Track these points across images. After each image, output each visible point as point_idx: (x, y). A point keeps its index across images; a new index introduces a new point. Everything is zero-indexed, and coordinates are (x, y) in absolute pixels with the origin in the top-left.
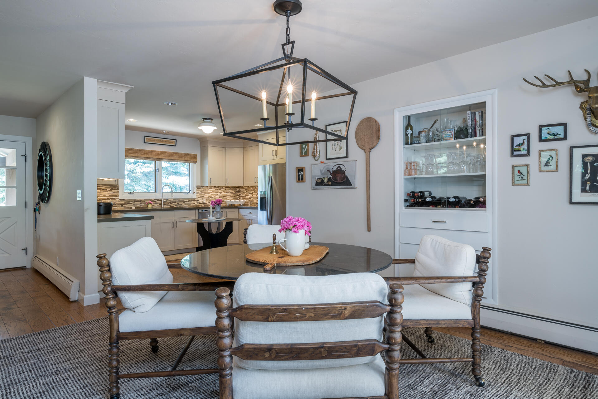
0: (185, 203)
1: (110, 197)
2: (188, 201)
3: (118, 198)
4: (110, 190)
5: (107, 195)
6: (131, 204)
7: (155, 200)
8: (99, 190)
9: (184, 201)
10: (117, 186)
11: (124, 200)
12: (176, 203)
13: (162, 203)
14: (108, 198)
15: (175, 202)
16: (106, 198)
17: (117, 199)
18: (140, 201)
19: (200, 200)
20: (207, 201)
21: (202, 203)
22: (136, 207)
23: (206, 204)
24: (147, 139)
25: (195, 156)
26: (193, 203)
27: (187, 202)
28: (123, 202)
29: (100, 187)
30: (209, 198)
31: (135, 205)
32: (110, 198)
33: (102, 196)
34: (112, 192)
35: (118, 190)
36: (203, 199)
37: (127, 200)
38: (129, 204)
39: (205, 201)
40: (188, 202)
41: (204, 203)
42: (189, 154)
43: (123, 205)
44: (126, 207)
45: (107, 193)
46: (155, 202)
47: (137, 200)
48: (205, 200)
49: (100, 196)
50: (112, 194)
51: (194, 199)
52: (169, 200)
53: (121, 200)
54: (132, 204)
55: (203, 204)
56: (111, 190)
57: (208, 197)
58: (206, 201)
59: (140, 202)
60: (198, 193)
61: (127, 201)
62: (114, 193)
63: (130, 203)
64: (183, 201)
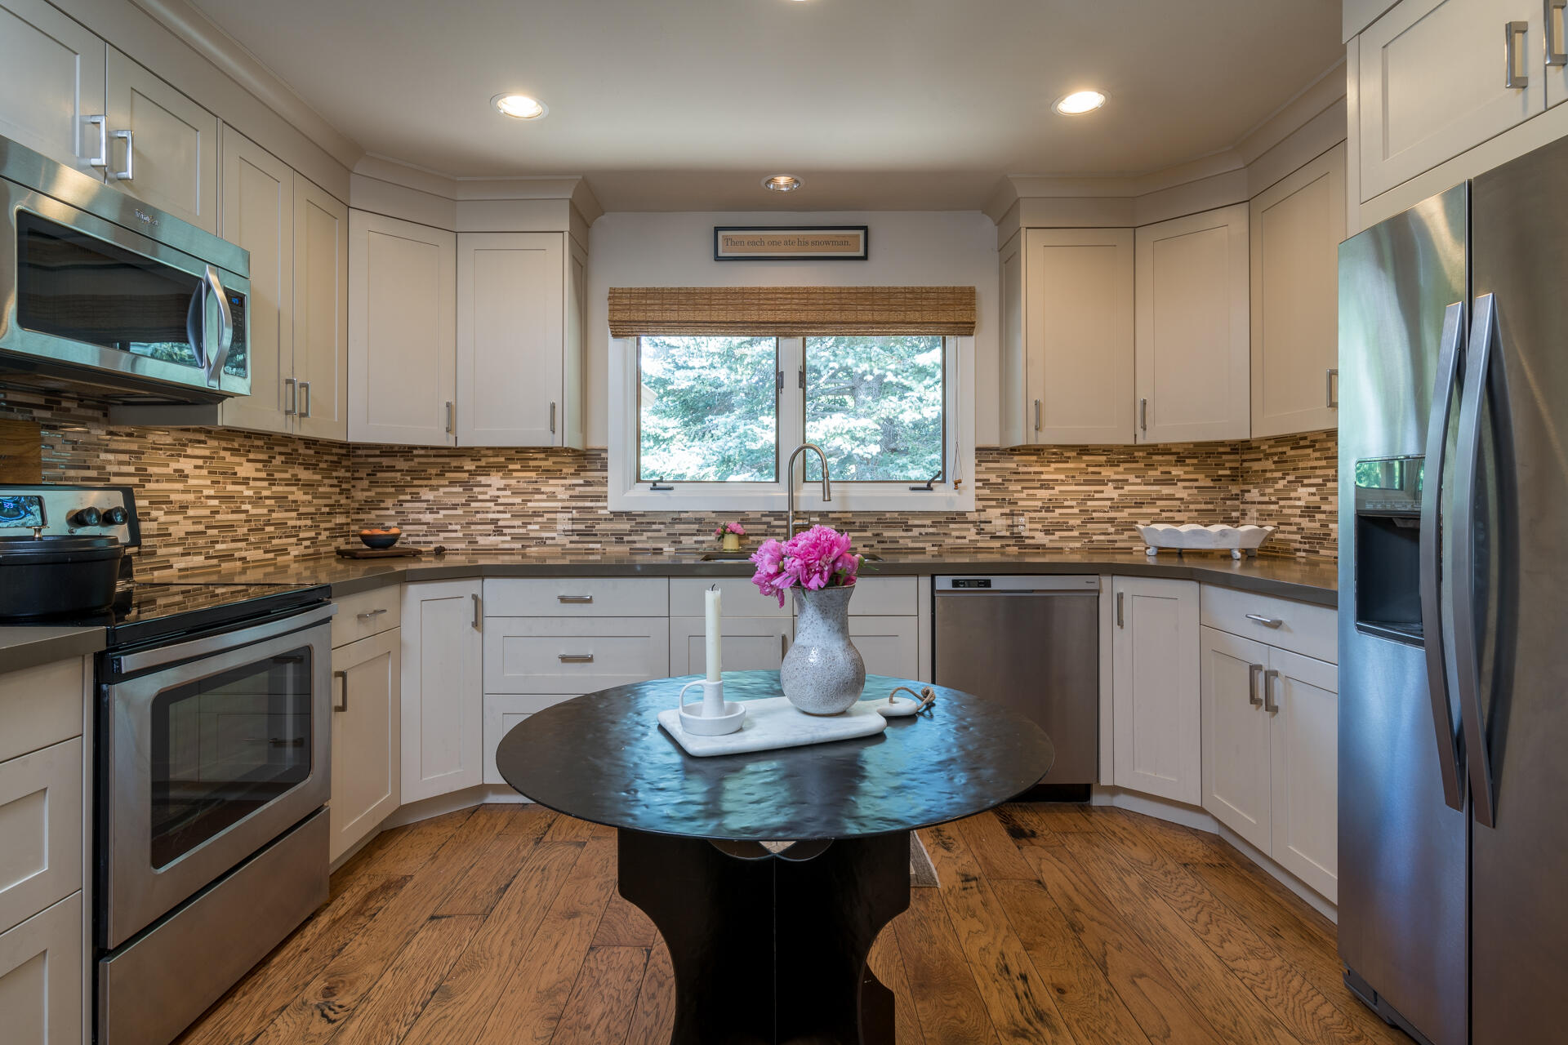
0: (916, 532)
1: (574, 504)
2: (928, 522)
3: (605, 508)
4: (572, 471)
5: (563, 494)
6: (656, 534)
7: (763, 516)
8: (533, 474)
9: (910, 522)
10: (603, 455)
11: (627, 513)
12: (869, 534)
13: (788, 531)
14: (567, 504)
15: (863, 528)
16: (560, 504)
17: (601, 512)
18: (699, 521)
19: (997, 521)
20: (1039, 526)
21: (1008, 534)
22: (681, 546)
23: (1028, 541)
24: (726, 239)
25: (966, 298)
26: (955, 534)
27: (924, 531)
28: (626, 526)
29: (536, 459)
30: (1048, 510)
31: (675, 539)
32: (574, 508)
33: (544, 497)
34: (581, 482)
35: (604, 474)
36: (1012, 514)
37: (643, 515)
38: (649, 534)
39: (1024, 525)
40: (931, 530)
41: (1018, 538)
42: (929, 291)
43: (626, 538)
44: (638, 545)
45: (562, 486)
46: (765, 527)
47: (683, 516)
48: (1022, 520)
49: (537, 497)
50: (582, 489)
51: (963, 514)
52: (831, 515)
53: (617, 515)
54: (664, 534)
55: (1012, 542)
56: (576, 474)
57: (1039, 504)
58: (1028, 526)
59: (696, 527)
60: (986, 483)
61: (640, 521)
62: (588, 484)
63: (654, 527)
64: (902, 521)
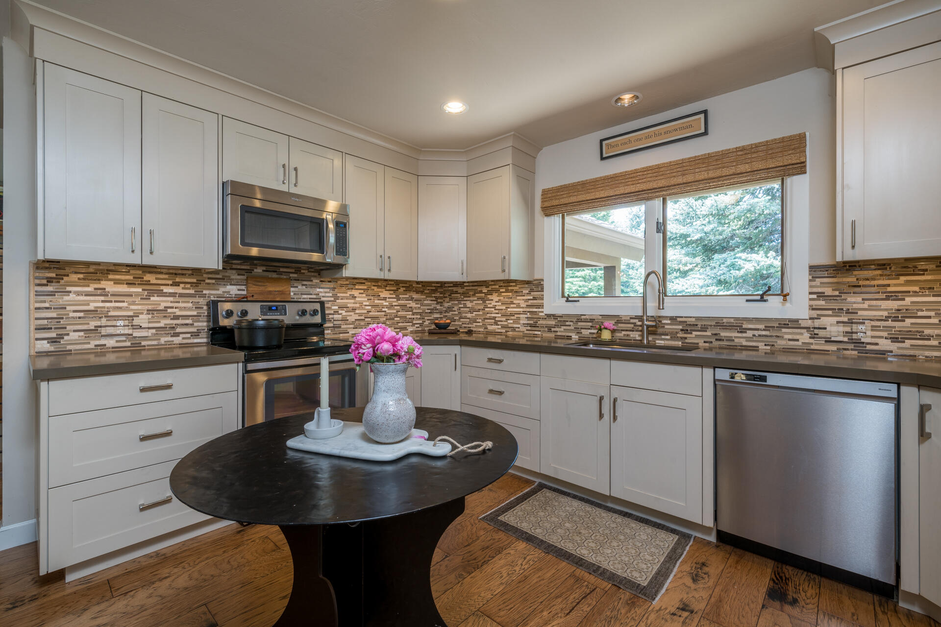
0: (749, 334)
1: (528, 310)
2: (762, 327)
3: (543, 312)
4: (527, 292)
5: (523, 304)
6: (568, 328)
7: (631, 318)
8: (510, 294)
9: (744, 326)
10: (542, 283)
11: (554, 315)
12: (708, 333)
13: (643, 328)
14: (525, 310)
15: (704, 329)
16: (521, 310)
17: (541, 314)
18: (592, 320)
19: (833, 327)
20: (885, 334)
21: (846, 339)
22: (580, 335)
23: (869, 347)
24: (607, 145)
25: (797, 143)
26: (787, 337)
27: (756, 333)
28: (553, 323)
29: (511, 286)
30: (895, 319)
31: (578, 331)
32: (528, 312)
33: (515, 306)
34: (531, 298)
35: (542, 293)
36: (850, 322)
37: (561, 317)
38: (565, 327)
39: (864, 333)
40: (764, 333)
41: (858, 343)
43: (553, 329)
44: (559, 334)
45: (523, 300)
46: (632, 326)
47: (583, 317)
48: (861, 327)
49: (512, 306)
50: (532, 301)
51: (797, 321)
52: (679, 319)
53: (549, 316)
54: (572, 328)
55: (851, 346)
56: (529, 294)
57: (885, 314)
58: (869, 333)
59: (590, 324)
60: (821, 295)
61: (560, 320)
62: (535, 299)
63: (567, 323)
64: (738, 325)
